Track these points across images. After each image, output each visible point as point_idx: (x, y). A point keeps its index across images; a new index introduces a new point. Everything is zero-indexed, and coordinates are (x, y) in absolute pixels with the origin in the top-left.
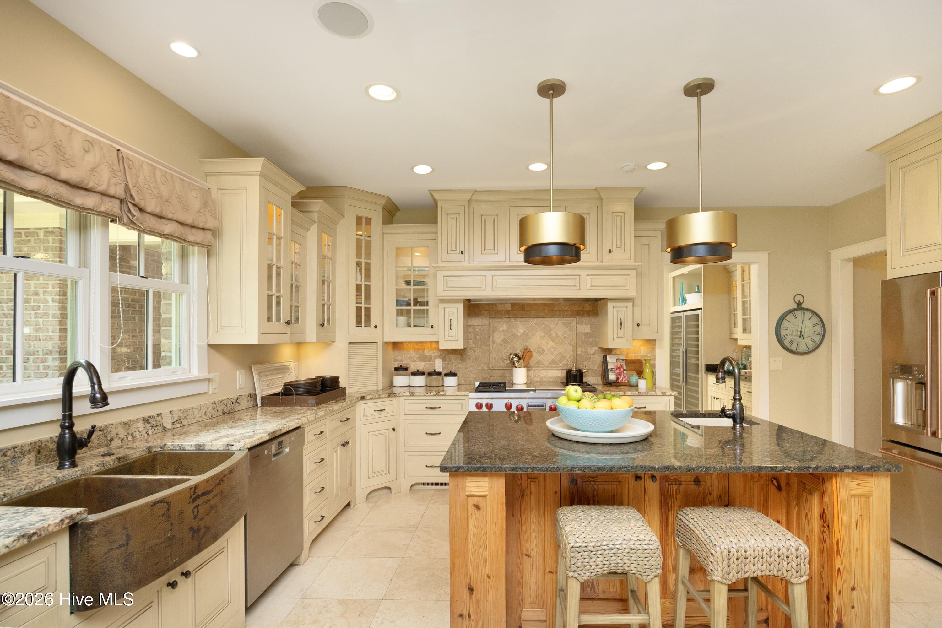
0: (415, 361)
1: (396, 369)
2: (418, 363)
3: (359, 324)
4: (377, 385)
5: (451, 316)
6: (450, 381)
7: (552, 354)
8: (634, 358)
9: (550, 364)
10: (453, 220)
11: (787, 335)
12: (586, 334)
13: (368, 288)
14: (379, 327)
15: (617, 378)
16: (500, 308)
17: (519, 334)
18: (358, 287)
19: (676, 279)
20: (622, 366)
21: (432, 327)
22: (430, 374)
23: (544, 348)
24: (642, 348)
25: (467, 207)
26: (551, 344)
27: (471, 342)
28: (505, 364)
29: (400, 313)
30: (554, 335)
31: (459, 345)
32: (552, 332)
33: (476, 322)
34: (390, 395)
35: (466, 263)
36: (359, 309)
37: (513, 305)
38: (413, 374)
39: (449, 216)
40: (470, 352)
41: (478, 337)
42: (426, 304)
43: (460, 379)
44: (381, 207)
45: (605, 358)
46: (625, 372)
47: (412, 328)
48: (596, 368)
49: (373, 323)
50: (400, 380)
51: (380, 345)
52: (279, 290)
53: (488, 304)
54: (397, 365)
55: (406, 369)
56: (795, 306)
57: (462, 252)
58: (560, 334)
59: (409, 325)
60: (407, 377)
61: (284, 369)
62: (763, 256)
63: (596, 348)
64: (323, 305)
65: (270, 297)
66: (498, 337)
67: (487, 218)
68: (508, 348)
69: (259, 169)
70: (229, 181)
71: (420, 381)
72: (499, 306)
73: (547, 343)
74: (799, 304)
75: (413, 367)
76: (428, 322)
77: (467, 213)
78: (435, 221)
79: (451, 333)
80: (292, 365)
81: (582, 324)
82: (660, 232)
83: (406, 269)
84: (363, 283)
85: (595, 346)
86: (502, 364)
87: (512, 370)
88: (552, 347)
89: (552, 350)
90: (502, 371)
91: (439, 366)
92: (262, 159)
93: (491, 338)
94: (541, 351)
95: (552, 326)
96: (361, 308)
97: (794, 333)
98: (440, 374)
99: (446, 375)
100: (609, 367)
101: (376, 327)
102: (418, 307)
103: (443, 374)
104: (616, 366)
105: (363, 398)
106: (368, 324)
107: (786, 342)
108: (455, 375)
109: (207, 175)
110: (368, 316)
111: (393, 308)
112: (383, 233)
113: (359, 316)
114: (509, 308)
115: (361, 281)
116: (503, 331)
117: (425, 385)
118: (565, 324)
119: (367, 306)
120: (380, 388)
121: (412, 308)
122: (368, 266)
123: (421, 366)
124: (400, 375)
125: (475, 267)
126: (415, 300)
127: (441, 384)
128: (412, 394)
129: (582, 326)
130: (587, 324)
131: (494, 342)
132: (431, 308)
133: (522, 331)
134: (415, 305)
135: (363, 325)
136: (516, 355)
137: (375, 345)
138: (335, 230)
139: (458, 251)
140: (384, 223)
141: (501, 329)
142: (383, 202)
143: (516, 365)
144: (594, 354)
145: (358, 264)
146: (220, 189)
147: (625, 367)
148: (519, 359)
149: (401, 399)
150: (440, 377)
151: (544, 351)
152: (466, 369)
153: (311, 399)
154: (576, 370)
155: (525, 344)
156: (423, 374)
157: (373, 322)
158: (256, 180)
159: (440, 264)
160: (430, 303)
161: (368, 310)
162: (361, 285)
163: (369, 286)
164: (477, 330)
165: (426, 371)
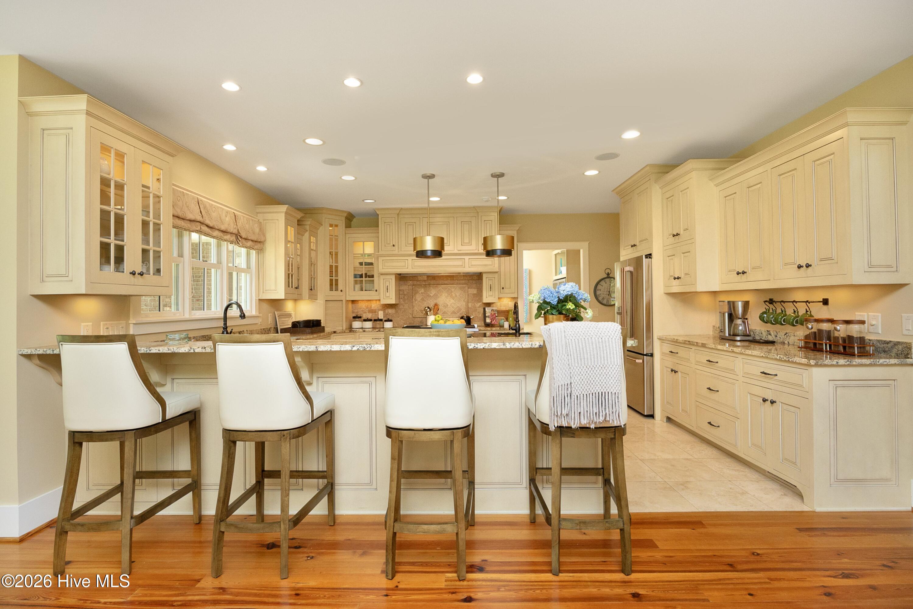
0: (365, 313)
1: (354, 317)
2: (368, 314)
3: (331, 289)
4: (342, 327)
5: (387, 284)
6: (388, 325)
7: (453, 307)
8: (504, 309)
9: (451, 313)
10: (388, 226)
11: (600, 294)
12: (474, 294)
13: (337, 267)
14: (344, 291)
15: (491, 322)
16: (420, 278)
17: (432, 295)
18: (331, 267)
19: (557, 256)
20: (495, 314)
21: (376, 291)
22: (375, 320)
23: (448, 303)
24: (510, 303)
25: (396, 218)
26: (452, 301)
27: (402, 300)
28: (421, 315)
29: (356, 282)
30: (454, 295)
31: (393, 302)
32: (453, 294)
33: (405, 288)
34: (350, 331)
35: (396, 252)
36: (331, 280)
37: (428, 277)
38: (365, 320)
39: (386, 224)
40: (401, 307)
41: (405, 297)
42: (372, 276)
43: (395, 323)
44: (344, 219)
45: (484, 309)
46: (497, 318)
47: (364, 292)
48: (480, 316)
49: (340, 289)
50: (357, 324)
51: (344, 302)
52: (292, 271)
53: (412, 276)
54: (354, 315)
55: (360, 317)
56: (606, 276)
57: (394, 246)
58: (458, 294)
59: (362, 290)
60: (361, 322)
61: (289, 315)
62: (586, 244)
63: (480, 303)
64: (312, 278)
65: (289, 274)
66: (418, 297)
67: (409, 225)
68: (425, 304)
69: (285, 211)
70: (269, 216)
71: (369, 325)
72: (419, 277)
73: (450, 301)
74: (608, 274)
75: (365, 317)
76: (373, 287)
77: (397, 222)
78: (378, 226)
79: (388, 294)
80: (293, 313)
81: (472, 288)
82: (516, 232)
83: (360, 255)
84: (334, 264)
85: (480, 302)
86: (421, 314)
87: (426, 317)
88: (453, 303)
89: (453, 305)
90: (421, 319)
91: (381, 315)
92: (287, 206)
93: (414, 298)
94: (446, 306)
95: (453, 290)
96: (333, 279)
97: (605, 293)
98: (381, 320)
99: (386, 321)
100: (487, 315)
101: (341, 291)
102: (367, 279)
103: (384, 320)
104: (491, 314)
105: (335, 332)
106: (337, 290)
107: (600, 299)
108: (391, 321)
109: (257, 213)
110: (337, 284)
111: (352, 279)
112: (345, 234)
113: (331, 285)
114: (426, 279)
115: (333, 263)
116: (422, 293)
117: (372, 327)
118: (461, 288)
119: (336, 278)
120: (344, 328)
121: (364, 279)
122: (336, 254)
123: (369, 316)
124: (357, 321)
125: (401, 254)
126: (366, 274)
127: (382, 327)
128: (364, 331)
129: (471, 290)
130: (474, 288)
131: (416, 300)
132: (376, 278)
133: (433, 293)
134: (366, 277)
135: (334, 290)
136: (428, 308)
137: (341, 302)
138: (317, 233)
139: (391, 245)
140: (346, 227)
141: (420, 292)
142: (345, 215)
143: (429, 314)
144: (479, 307)
145: (331, 253)
146: (264, 220)
147: (497, 315)
148: (430, 310)
149: (358, 334)
150: (381, 322)
151: (448, 305)
152: (398, 317)
153: (308, 330)
154: (467, 317)
155: (435, 301)
156: (371, 320)
157: (340, 287)
158: (283, 215)
159: (381, 253)
160: (375, 276)
161: (337, 281)
162: (332, 266)
163: (338, 266)
164: (405, 293)
165: (373, 319)
